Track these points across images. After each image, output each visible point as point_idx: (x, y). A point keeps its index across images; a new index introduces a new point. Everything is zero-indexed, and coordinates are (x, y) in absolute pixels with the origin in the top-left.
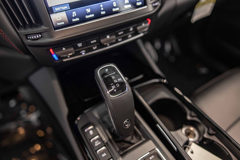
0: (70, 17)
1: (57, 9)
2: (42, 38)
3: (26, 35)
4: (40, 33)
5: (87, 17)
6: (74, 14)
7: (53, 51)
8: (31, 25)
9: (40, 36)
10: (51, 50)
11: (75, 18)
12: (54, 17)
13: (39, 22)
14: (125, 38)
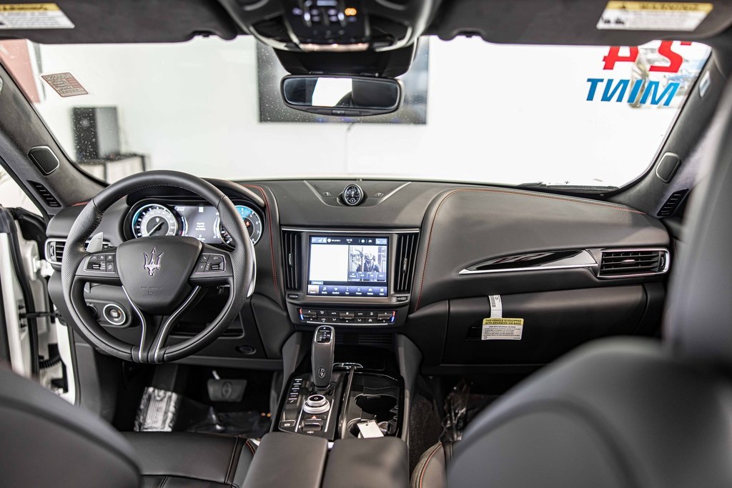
0: (321, 290)
1: (314, 283)
2: (298, 299)
3: (289, 295)
4: (297, 295)
5: (333, 293)
7: (302, 310)
8: (295, 289)
9: (297, 297)
11: (324, 291)
12: (310, 287)
13: (300, 288)
14: (365, 321)
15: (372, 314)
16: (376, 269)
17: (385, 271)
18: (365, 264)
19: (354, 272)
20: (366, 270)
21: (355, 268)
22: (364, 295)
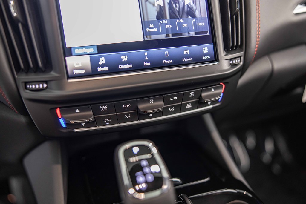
0: (95, 64)
1: (77, 51)
2: (48, 90)
3: (26, 83)
4: (46, 82)
5: (121, 67)
6: (102, 60)
7: (61, 111)
8: (37, 70)
9: (45, 85)
10: (58, 111)
11: (102, 66)
12: (70, 61)
13: (48, 65)
14: (181, 108)
15: (192, 95)
16: (190, 13)
17: (205, 14)
18: (170, 4)
19: (152, 22)
20: (173, 16)
21: (152, 14)
22: (178, 63)
